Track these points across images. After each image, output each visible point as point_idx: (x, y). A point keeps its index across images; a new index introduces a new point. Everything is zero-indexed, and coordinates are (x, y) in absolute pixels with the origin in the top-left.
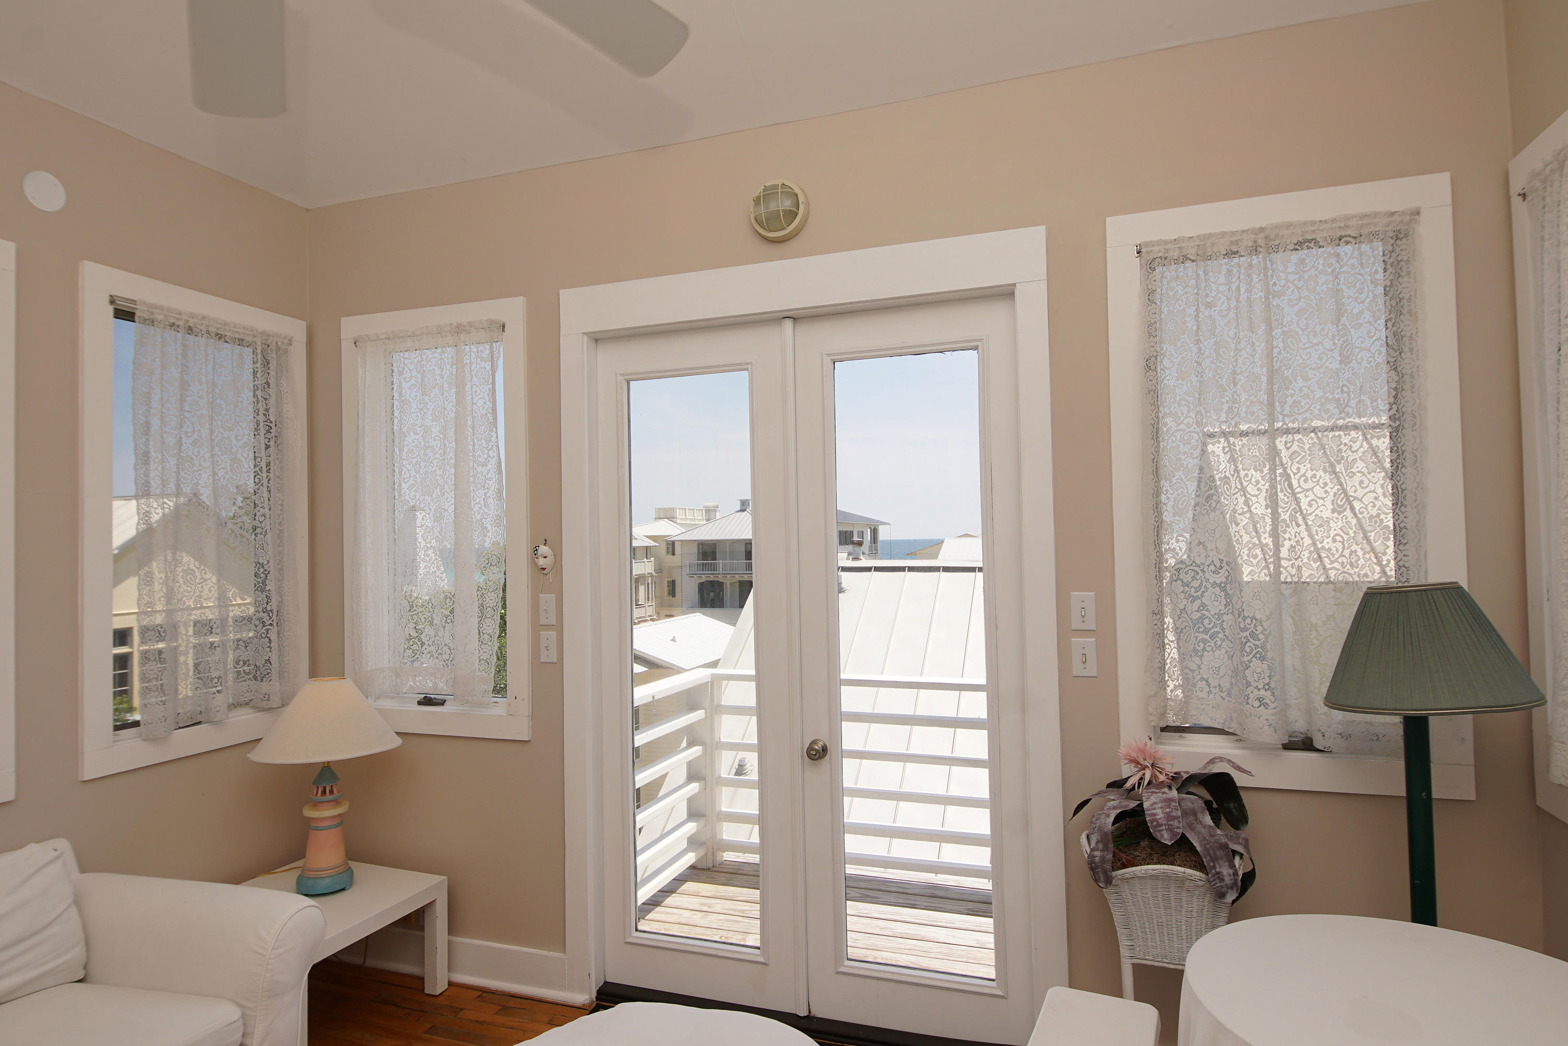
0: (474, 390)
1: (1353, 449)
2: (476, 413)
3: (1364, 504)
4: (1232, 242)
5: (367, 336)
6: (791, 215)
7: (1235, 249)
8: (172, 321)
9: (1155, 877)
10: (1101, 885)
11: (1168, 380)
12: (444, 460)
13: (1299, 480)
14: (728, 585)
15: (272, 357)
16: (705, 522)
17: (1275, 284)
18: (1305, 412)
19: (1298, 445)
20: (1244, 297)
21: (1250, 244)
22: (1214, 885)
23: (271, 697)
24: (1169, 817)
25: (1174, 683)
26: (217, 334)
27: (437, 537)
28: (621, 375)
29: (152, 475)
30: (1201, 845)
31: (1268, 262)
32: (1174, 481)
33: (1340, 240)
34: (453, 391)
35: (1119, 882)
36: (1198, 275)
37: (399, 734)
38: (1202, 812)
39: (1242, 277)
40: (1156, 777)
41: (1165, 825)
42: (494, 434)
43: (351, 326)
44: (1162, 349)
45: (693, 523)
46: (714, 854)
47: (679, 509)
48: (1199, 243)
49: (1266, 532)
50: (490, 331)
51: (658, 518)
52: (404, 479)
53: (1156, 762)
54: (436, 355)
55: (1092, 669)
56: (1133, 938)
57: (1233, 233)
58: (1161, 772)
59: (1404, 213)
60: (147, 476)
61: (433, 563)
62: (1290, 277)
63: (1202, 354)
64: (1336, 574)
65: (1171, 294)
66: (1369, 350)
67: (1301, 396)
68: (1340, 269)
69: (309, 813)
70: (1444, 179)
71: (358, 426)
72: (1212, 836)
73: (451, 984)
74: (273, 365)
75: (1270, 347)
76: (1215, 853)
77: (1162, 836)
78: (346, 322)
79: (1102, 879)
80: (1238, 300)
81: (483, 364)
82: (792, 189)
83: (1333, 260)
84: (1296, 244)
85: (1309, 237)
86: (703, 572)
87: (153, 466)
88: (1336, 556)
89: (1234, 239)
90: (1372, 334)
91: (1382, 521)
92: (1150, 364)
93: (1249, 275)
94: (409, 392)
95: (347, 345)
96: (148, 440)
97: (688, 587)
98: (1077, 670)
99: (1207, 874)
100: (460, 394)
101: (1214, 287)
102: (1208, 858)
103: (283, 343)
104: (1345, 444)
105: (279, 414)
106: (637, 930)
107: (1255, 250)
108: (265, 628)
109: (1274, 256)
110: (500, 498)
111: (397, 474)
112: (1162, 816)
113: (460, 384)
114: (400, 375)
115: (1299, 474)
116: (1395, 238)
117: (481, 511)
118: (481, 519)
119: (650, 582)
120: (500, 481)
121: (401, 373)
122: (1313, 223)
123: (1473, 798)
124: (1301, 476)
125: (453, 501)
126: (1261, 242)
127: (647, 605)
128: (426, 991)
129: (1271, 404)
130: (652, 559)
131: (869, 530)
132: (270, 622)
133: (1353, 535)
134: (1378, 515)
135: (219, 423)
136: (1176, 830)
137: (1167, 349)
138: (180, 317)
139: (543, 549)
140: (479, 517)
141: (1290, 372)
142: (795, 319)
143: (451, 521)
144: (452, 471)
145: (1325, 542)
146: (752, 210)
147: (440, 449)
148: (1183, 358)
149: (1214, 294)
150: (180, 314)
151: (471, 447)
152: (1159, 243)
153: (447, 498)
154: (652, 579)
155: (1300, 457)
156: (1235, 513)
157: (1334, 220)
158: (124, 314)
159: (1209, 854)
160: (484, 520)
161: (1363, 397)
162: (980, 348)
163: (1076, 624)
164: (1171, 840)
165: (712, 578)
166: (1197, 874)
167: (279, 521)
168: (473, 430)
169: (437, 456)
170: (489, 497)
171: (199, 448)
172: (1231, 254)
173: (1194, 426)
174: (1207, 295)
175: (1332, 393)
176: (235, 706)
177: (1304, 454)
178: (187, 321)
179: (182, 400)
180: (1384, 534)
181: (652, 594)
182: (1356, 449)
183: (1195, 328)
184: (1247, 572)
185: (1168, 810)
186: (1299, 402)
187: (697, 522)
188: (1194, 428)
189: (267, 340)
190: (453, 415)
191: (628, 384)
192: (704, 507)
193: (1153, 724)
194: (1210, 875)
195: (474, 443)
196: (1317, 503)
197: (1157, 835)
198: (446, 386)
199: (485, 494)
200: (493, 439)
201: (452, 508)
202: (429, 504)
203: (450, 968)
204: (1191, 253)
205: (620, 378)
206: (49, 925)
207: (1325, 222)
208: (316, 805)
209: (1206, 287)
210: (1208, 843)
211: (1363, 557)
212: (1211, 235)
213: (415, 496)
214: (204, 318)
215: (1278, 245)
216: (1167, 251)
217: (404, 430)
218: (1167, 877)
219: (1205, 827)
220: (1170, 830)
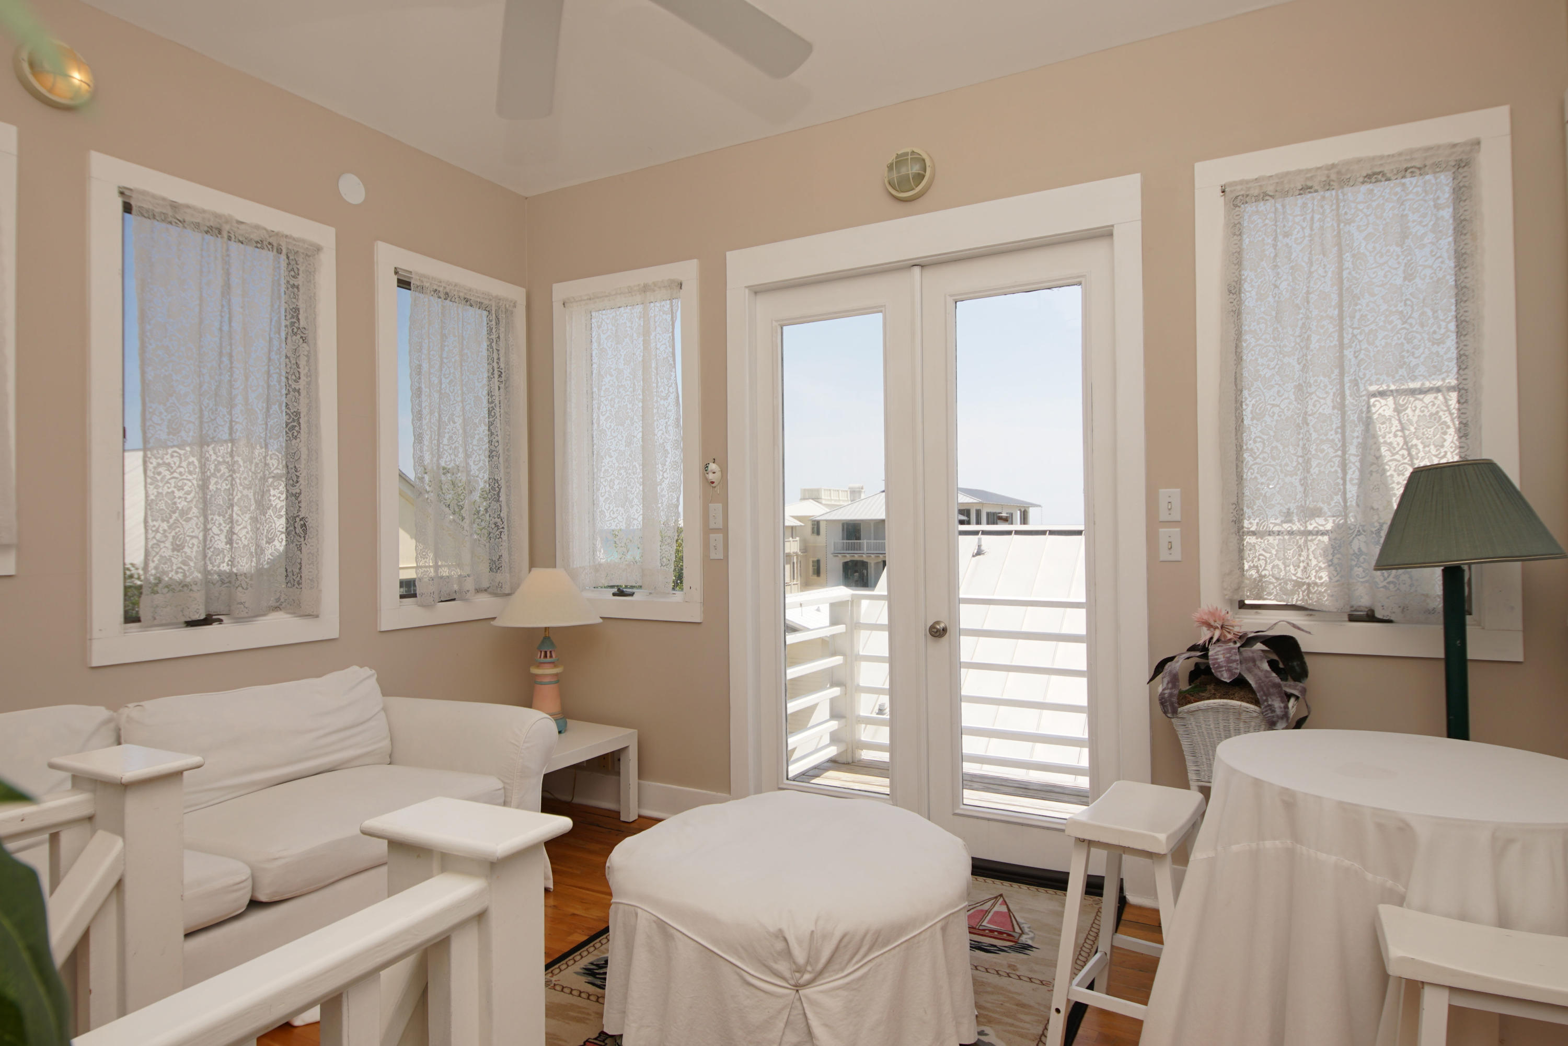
0: (657, 337)
1: (1416, 356)
2: (659, 356)
3: (1425, 403)
4: (1307, 179)
5: (573, 298)
6: (920, 177)
7: (1309, 184)
8: (435, 287)
9: (1215, 710)
10: (1169, 715)
11: (1249, 302)
12: (633, 396)
13: (1365, 384)
14: (873, 565)
15: (502, 316)
16: (850, 502)
17: (1346, 213)
18: (1371, 323)
19: (1364, 354)
20: (1317, 225)
21: (1324, 179)
22: (1266, 715)
23: (503, 586)
24: (1229, 660)
25: (1249, 564)
26: (465, 299)
27: (628, 459)
28: (777, 321)
29: (423, 405)
30: (1256, 683)
31: (1340, 194)
32: (1253, 390)
33: (1406, 171)
34: (641, 339)
35: (1185, 715)
36: (1276, 209)
37: (601, 618)
38: (1261, 660)
39: (1315, 208)
40: (1225, 636)
41: (1225, 666)
42: (673, 374)
43: (560, 291)
44: (1244, 275)
45: (838, 503)
46: (853, 752)
47: (825, 490)
48: (1277, 181)
49: (1332, 429)
50: (671, 289)
51: (803, 499)
52: (602, 412)
53: (1226, 623)
54: (627, 310)
55: (1176, 555)
56: (1199, 764)
57: (1308, 171)
58: (1229, 633)
59: (1465, 144)
60: (420, 406)
61: (625, 480)
62: (1361, 207)
63: (1280, 278)
64: (1396, 465)
65: (1252, 226)
66: (1431, 267)
67: (1368, 311)
68: (1405, 196)
69: (535, 671)
70: (1503, 112)
71: (566, 371)
72: (1267, 677)
73: (640, 816)
74: (503, 322)
75: (1340, 269)
76: (1268, 689)
77: (1222, 675)
78: (556, 287)
79: (1170, 711)
80: (1312, 229)
81: (664, 316)
82: (919, 155)
83: (1398, 189)
84: (1365, 177)
85: (1377, 170)
86: (848, 552)
87: (424, 398)
88: (1397, 449)
89: (1309, 175)
90: (1434, 253)
91: (1440, 417)
92: (1234, 290)
93: (1322, 207)
94: (606, 341)
95: (557, 306)
96: (420, 378)
97: (834, 565)
98: (1164, 555)
99: (1260, 707)
100: (646, 343)
101: (1291, 218)
102: (1262, 693)
103: (509, 306)
104: (1408, 351)
105: (507, 363)
106: (787, 779)
107: (1328, 185)
108: (499, 531)
109: (1346, 189)
110: (678, 426)
111: (595, 410)
112: (1223, 659)
113: (646, 333)
114: (599, 328)
115: (1366, 379)
116: (1457, 167)
117: (663, 437)
118: (663, 443)
119: (795, 561)
120: (678, 412)
121: (599, 327)
122: (1382, 157)
123: (1521, 659)
124: (1367, 381)
125: (641, 429)
126: (1333, 177)
127: (792, 583)
128: (622, 819)
129: (1341, 317)
130: (798, 539)
131: (1019, 512)
132: (503, 526)
133: (1414, 431)
134: (1437, 412)
135: (466, 368)
136: (1234, 671)
137: (1248, 275)
138: (440, 284)
139: (713, 466)
140: (661, 441)
141: (1359, 290)
142: (922, 266)
143: (639, 445)
144: (640, 405)
145: (1387, 437)
146: (886, 174)
147: (630, 387)
148: (1261, 282)
149: (1290, 224)
150: (441, 282)
151: (655, 385)
152: (1241, 182)
153: (636, 427)
154: (797, 558)
155: (1366, 364)
156: (1306, 415)
157: (1400, 154)
158: (404, 284)
159: (1262, 690)
160: (665, 444)
161: (1426, 309)
162: (1083, 283)
163: (1163, 516)
164: (1229, 678)
165: (856, 558)
166: (1252, 707)
167: (508, 447)
168: (657, 370)
169: (628, 393)
170: (669, 425)
171: (454, 386)
172: (1306, 189)
173: (1271, 341)
174: (1284, 226)
175: (1396, 306)
176: (478, 591)
177: (1369, 361)
178: (445, 288)
179: (442, 349)
180: (1442, 428)
181: (797, 573)
182: (1418, 355)
183: (1272, 255)
184: (1315, 465)
185: (1228, 655)
186: (1366, 316)
187: (841, 503)
188: (1272, 343)
189: (499, 303)
190: (640, 359)
191: (782, 328)
192: (849, 488)
193: (1227, 597)
194: (1262, 707)
195: (657, 381)
196: (1381, 403)
197: (1218, 675)
198: (635, 335)
199: (666, 423)
200: (673, 378)
201: (640, 435)
202: (622, 432)
203: (640, 805)
204: (1270, 189)
205: (775, 323)
206: (370, 719)
207: (1393, 156)
208: (539, 665)
209: (1283, 219)
210: (1263, 682)
211: (1423, 451)
212: (1288, 173)
213: (610, 426)
214: (456, 285)
215: (1350, 178)
216: (1249, 189)
217: (602, 373)
218: (1226, 708)
219: (1262, 671)
220: (1229, 670)
